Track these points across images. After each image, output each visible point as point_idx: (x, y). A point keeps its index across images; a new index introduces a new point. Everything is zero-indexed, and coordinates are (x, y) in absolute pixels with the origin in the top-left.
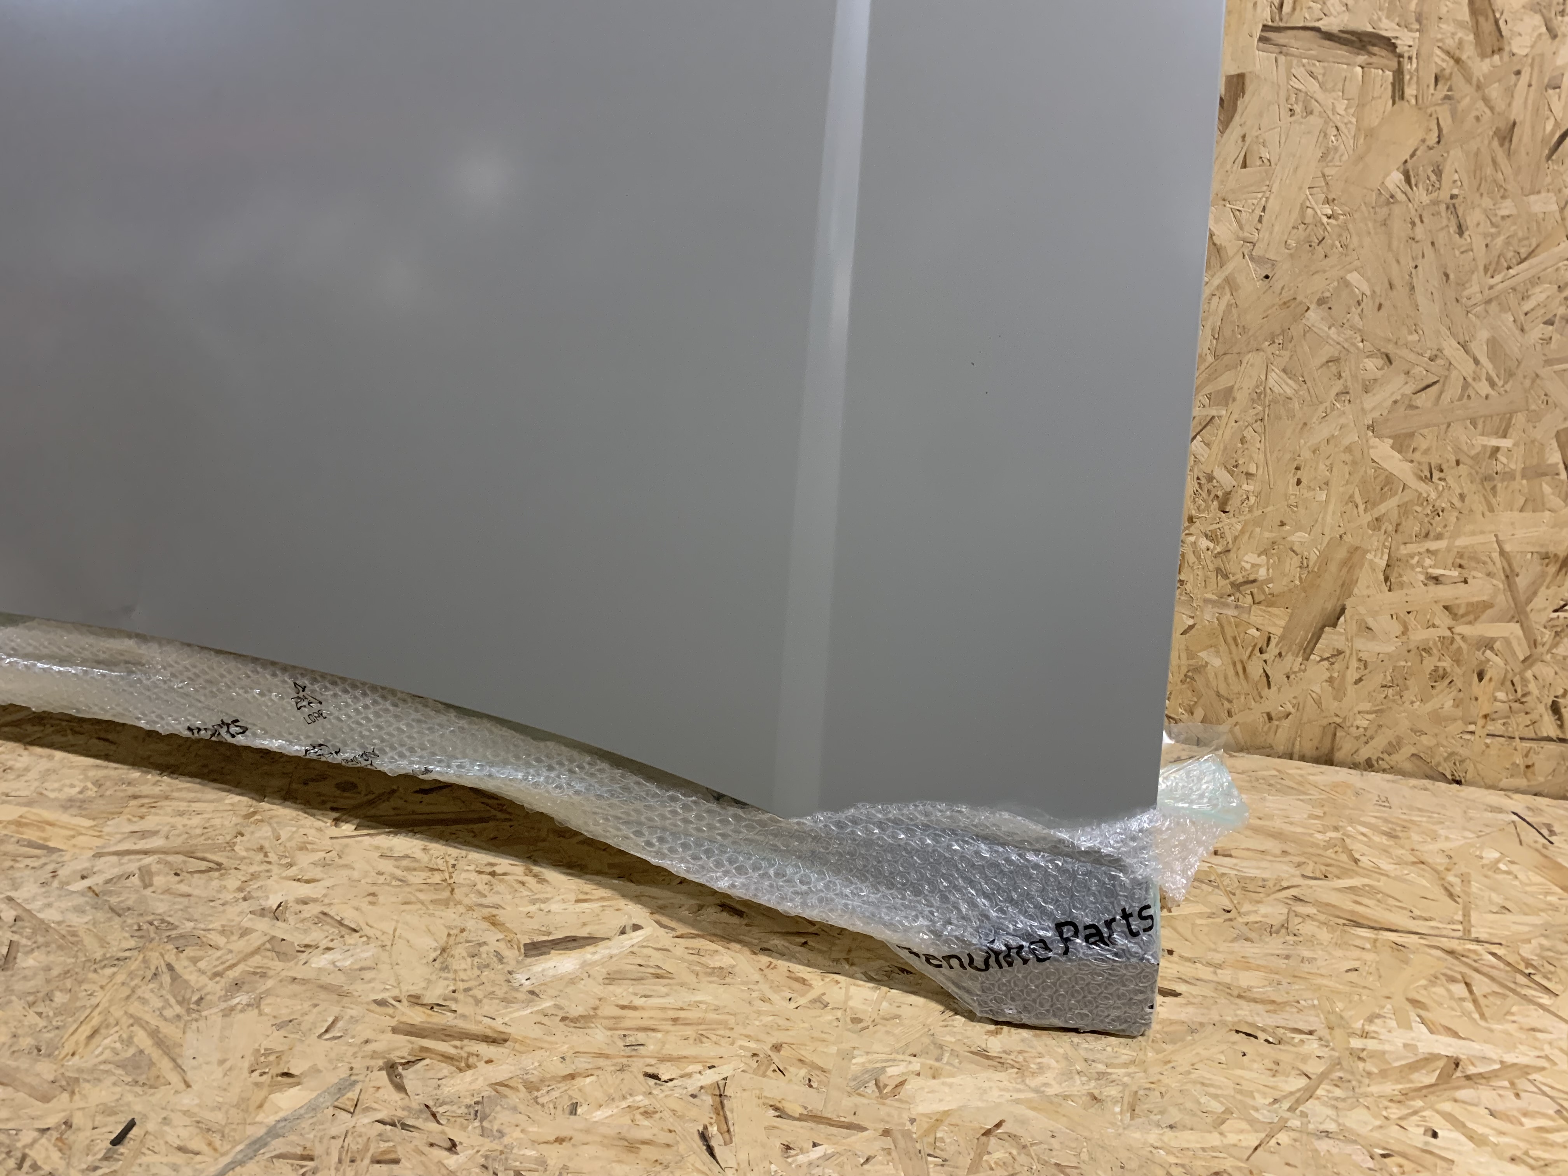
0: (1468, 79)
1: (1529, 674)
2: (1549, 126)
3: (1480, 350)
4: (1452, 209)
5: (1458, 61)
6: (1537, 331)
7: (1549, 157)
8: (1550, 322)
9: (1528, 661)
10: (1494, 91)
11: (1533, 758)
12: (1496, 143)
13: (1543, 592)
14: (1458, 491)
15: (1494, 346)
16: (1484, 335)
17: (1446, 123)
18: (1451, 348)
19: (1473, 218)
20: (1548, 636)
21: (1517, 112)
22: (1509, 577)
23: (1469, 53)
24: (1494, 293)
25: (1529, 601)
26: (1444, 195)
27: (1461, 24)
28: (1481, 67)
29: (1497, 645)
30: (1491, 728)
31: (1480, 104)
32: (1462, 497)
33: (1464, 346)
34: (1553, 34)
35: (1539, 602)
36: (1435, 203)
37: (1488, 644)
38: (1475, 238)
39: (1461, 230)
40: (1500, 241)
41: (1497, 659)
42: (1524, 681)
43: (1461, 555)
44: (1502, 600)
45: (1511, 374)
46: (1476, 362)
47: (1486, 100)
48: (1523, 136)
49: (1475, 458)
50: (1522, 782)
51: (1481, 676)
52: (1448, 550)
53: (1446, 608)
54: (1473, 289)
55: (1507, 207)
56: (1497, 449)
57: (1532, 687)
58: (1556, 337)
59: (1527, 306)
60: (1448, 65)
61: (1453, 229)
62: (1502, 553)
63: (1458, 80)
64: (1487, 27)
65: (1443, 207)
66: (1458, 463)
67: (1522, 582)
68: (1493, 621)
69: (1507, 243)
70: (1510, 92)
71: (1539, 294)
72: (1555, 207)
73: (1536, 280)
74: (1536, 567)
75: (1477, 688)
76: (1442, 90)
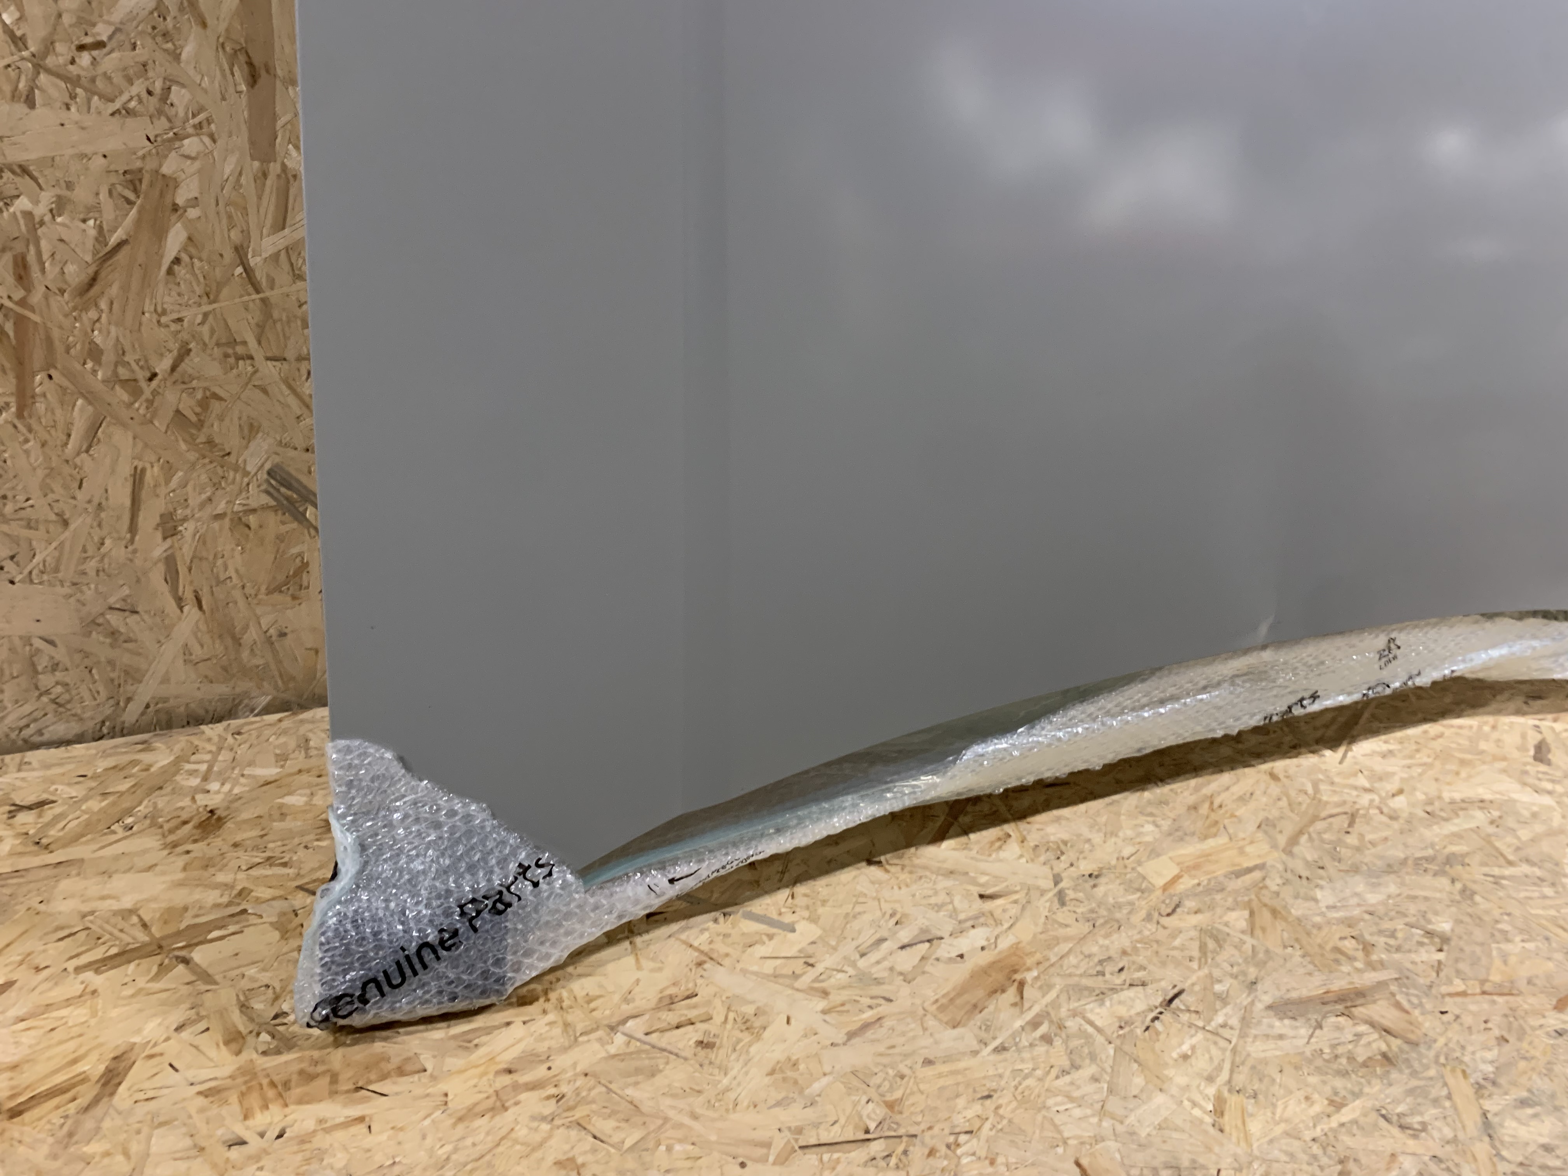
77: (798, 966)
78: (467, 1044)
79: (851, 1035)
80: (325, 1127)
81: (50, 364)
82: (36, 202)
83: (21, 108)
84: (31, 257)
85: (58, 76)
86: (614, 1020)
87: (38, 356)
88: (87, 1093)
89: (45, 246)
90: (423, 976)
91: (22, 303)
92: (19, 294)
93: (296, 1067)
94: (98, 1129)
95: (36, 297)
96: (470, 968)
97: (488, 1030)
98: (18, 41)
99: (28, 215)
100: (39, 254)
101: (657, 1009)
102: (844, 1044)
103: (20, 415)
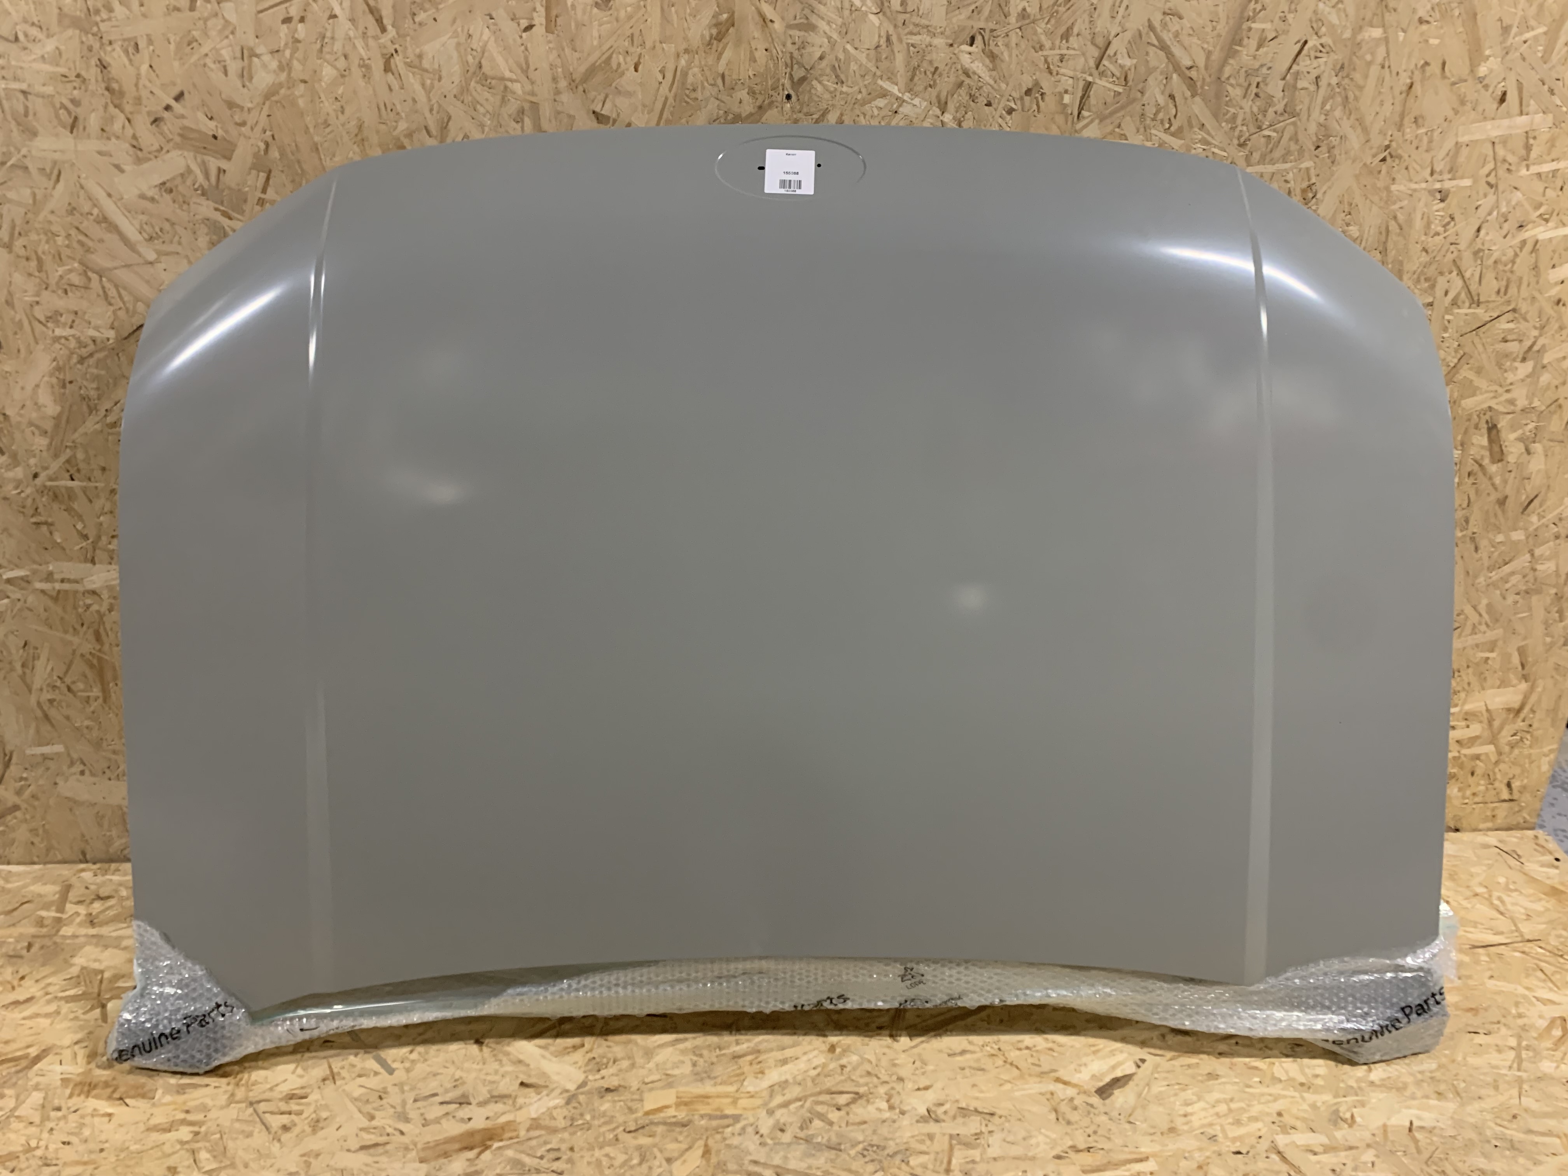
0: (1485, 474)
1: (1497, 770)
2: (1524, 497)
3: (1482, 608)
4: (1473, 539)
5: (1480, 465)
6: (1511, 599)
7: (1522, 513)
8: (1518, 594)
9: (1497, 763)
10: (1497, 480)
11: (1496, 812)
12: (1497, 507)
13: (1507, 727)
14: (1466, 681)
15: (1490, 607)
16: (1485, 601)
17: (1472, 497)
18: (1468, 610)
19: (1483, 543)
20: (1507, 749)
21: (1508, 491)
22: (1490, 722)
23: (1486, 462)
24: (1490, 581)
25: (1499, 732)
26: (1469, 533)
27: (1483, 447)
28: (1493, 468)
29: (1483, 757)
30: (1477, 799)
31: (1491, 487)
32: (1469, 684)
33: (1475, 608)
34: (1528, 452)
35: (1504, 733)
36: (1464, 536)
37: (1477, 757)
38: (1483, 554)
39: (1477, 549)
40: (1496, 554)
41: (1481, 764)
42: (1495, 773)
43: (1466, 713)
44: (1487, 734)
45: (1497, 620)
46: (1480, 615)
47: (1493, 485)
48: (1510, 503)
49: (1477, 664)
50: (1489, 825)
51: (1473, 774)
52: (1460, 711)
53: (1457, 741)
54: (1481, 579)
55: (1500, 538)
56: (1488, 658)
57: (1499, 776)
58: (1521, 601)
59: (1508, 586)
60: (1476, 468)
61: (1473, 548)
62: (1488, 710)
63: (1480, 474)
64: (1496, 449)
65: (1468, 539)
66: (1468, 667)
67: (1496, 724)
68: (1482, 744)
69: (1500, 554)
70: (1505, 482)
71: (1514, 580)
72: (1523, 537)
73: (1513, 573)
74: (1504, 715)
75: (1471, 780)
76: (1472, 480)
77: (374, 1097)
78: (181, 1090)
79: (363, 1148)
80: (95, 1113)
81: (115, 678)
82: (101, 605)
83: (89, 565)
84: (102, 630)
85: (104, 550)
86: (254, 1100)
87: (109, 675)
88: (24, 1063)
89: (108, 626)
90: (160, 1050)
91: (100, 651)
92: (98, 647)
93: (103, 1079)
94: (16, 1083)
95: (106, 648)
96: (185, 1052)
97: (195, 1086)
98: (86, 537)
99: (98, 612)
100: (105, 629)
101: (281, 1100)
102: (354, 1152)
103: (105, 701)
